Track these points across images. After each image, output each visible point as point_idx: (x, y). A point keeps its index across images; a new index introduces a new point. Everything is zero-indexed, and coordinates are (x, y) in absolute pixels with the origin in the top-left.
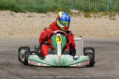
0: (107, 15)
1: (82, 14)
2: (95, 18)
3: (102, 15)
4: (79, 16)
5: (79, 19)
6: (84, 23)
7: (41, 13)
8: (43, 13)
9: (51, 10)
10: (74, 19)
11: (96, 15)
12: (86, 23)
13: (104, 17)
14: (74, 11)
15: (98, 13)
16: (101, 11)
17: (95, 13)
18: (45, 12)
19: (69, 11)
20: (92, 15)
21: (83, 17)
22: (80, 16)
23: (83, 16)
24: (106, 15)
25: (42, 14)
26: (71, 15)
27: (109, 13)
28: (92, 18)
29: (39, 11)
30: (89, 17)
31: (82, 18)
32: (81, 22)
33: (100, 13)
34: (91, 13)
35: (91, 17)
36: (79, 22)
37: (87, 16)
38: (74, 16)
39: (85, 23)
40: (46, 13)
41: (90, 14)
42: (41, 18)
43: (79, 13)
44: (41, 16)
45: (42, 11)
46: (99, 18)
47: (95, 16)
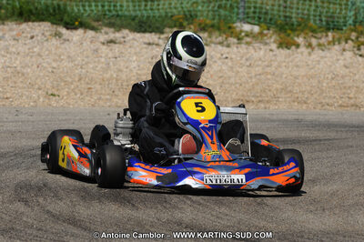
0: (346, 43)
1: (272, 38)
2: (310, 50)
3: (333, 42)
4: (260, 42)
5: (262, 52)
6: (275, 64)
7: (145, 32)
8: (151, 32)
9: (178, 24)
10: (245, 51)
11: (314, 42)
12: (284, 64)
13: (337, 47)
14: (247, 27)
15: (319, 35)
16: (328, 29)
17: (310, 34)
18: (157, 28)
19: (230, 28)
20: (300, 40)
21: (274, 46)
22: (266, 44)
23: (274, 42)
24: (344, 43)
25: (147, 35)
26: (239, 39)
27: (354, 35)
28: (302, 49)
29: (141, 26)
30: (293, 47)
31: (271, 50)
32: (266, 63)
33: (327, 36)
34: (298, 36)
35: (298, 46)
36: (260, 62)
37: (285, 44)
38: (248, 43)
39: (279, 66)
40: (162, 33)
41: (296, 39)
42: (145, 46)
43: (261, 33)
44: (147, 41)
45: (150, 27)
46: (323, 50)
47: (310, 45)
